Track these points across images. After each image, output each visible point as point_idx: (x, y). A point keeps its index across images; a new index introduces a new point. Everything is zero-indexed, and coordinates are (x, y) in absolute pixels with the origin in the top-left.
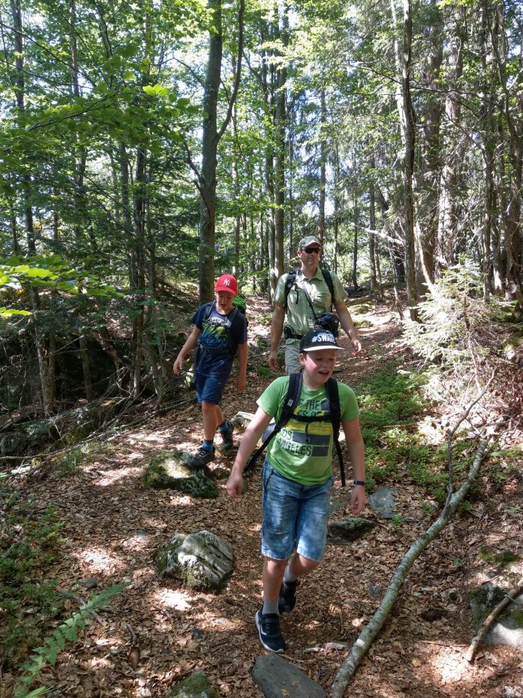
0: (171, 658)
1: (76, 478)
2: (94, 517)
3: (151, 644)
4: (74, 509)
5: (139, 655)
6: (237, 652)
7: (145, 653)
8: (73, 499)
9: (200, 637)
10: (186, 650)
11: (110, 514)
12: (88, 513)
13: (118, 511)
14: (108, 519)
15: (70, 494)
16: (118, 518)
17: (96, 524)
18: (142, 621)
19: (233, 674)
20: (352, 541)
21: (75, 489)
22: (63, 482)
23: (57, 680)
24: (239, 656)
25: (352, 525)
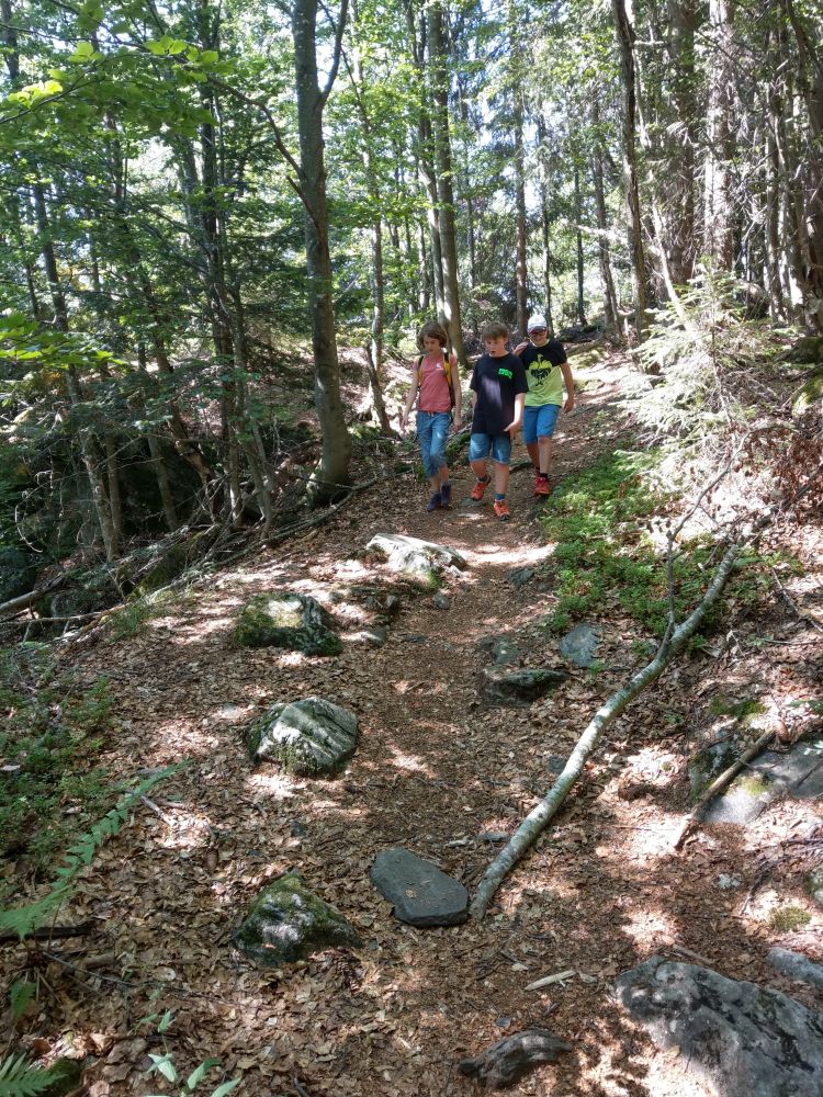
0: (261, 860)
1: (138, 641)
2: (164, 690)
3: (234, 844)
4: (135, 681)
5: (218, 859)
6: (352, 849)
7: (225, 855)
8: (134, 668)
9: (302, 833)
10: (282, 850)
11: (185, 686)
12: (154, 686)
13: (197, 681)
14: (183, 691)
15: (130, 662)
16: (198, 690)
17: (165, 699)
18: (224, 818)
19: (345, 875)
20: (531, 701)
21: (138, 654)
22: (120, 647)
23: (108, 891)
24: (355, 853)
25: (531, 679)
